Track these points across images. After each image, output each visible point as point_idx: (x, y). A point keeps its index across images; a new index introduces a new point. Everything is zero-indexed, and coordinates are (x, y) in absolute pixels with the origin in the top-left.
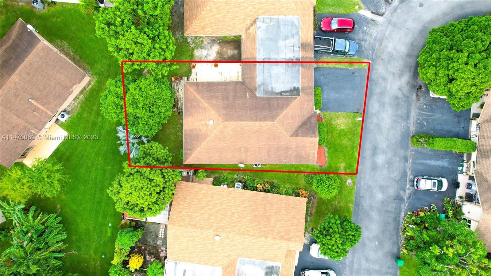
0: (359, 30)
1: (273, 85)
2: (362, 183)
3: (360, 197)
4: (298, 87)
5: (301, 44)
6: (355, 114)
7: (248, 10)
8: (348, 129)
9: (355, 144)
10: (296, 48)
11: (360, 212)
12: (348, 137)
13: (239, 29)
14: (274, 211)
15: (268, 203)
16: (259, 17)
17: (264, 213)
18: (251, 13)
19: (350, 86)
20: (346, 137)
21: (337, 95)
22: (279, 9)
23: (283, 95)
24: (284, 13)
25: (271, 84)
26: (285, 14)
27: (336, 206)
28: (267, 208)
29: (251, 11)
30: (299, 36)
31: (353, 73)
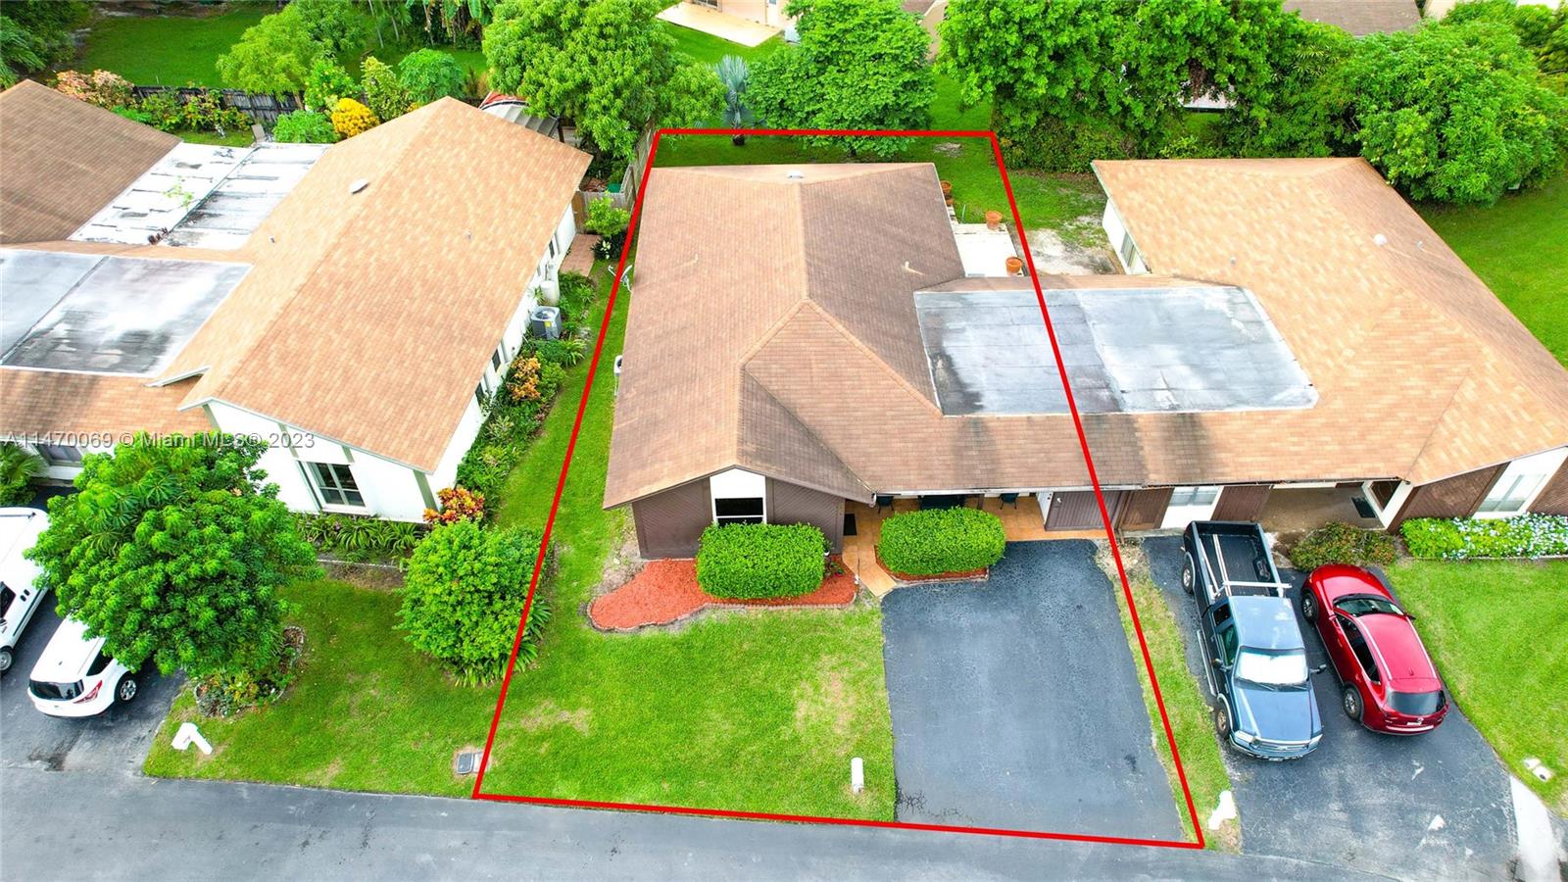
0: (1404, 786)
1: (970, 333)
2: (453, 839)
3: (368, 828)
4: (981, 407)
5: (1192, 415)
6: (889, 784)
7: (1256, 256)
8: (796, 740)
9: (703, 783)
10: (1163, 398)
11: (276, 826)
12: (746, 740)
13: (1171, 259)
14: (409, 347)
15: (451, 338)
16: (1248, 292)
17: (409, 315)
18: (1250, 268)
19: (1054, 745)
20: (746, 732)
21: (983, 680)
22: (1310, 332)
23: (934, 364)
24: (1305, 351)
25: (976, 327)
26: (1302, 355)
27: (352, 690)
28: (428, 328)
29: (1258, 263)
30: (1229, 406)
31: (1132, 760)
